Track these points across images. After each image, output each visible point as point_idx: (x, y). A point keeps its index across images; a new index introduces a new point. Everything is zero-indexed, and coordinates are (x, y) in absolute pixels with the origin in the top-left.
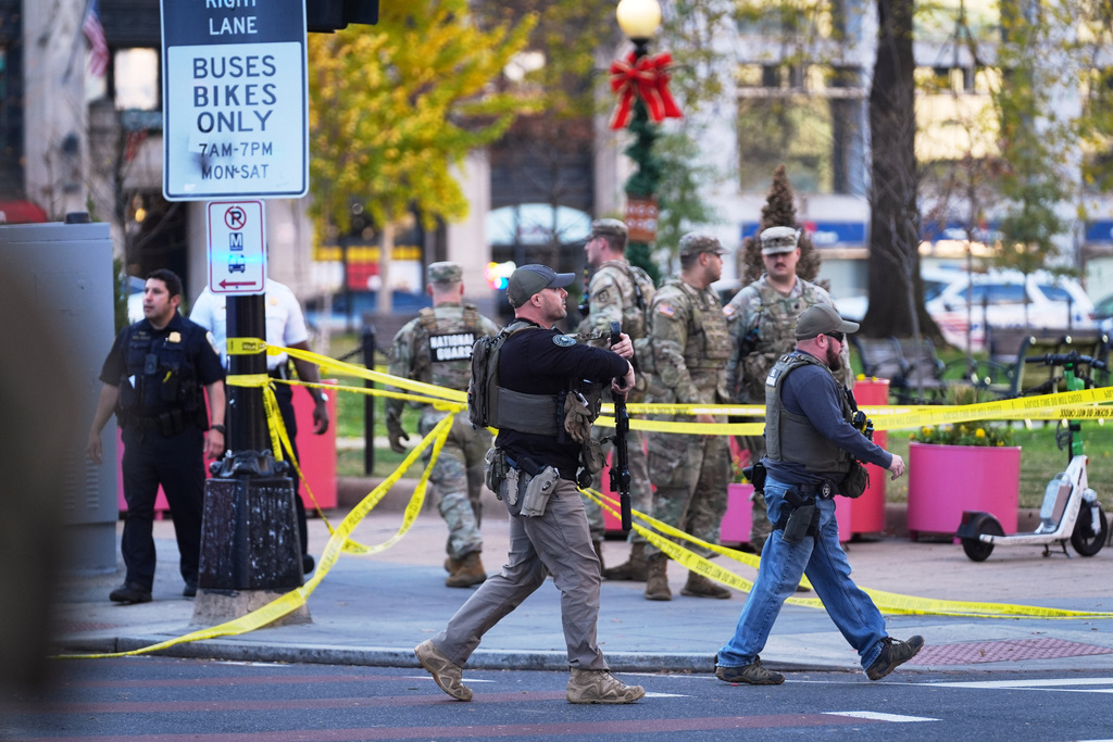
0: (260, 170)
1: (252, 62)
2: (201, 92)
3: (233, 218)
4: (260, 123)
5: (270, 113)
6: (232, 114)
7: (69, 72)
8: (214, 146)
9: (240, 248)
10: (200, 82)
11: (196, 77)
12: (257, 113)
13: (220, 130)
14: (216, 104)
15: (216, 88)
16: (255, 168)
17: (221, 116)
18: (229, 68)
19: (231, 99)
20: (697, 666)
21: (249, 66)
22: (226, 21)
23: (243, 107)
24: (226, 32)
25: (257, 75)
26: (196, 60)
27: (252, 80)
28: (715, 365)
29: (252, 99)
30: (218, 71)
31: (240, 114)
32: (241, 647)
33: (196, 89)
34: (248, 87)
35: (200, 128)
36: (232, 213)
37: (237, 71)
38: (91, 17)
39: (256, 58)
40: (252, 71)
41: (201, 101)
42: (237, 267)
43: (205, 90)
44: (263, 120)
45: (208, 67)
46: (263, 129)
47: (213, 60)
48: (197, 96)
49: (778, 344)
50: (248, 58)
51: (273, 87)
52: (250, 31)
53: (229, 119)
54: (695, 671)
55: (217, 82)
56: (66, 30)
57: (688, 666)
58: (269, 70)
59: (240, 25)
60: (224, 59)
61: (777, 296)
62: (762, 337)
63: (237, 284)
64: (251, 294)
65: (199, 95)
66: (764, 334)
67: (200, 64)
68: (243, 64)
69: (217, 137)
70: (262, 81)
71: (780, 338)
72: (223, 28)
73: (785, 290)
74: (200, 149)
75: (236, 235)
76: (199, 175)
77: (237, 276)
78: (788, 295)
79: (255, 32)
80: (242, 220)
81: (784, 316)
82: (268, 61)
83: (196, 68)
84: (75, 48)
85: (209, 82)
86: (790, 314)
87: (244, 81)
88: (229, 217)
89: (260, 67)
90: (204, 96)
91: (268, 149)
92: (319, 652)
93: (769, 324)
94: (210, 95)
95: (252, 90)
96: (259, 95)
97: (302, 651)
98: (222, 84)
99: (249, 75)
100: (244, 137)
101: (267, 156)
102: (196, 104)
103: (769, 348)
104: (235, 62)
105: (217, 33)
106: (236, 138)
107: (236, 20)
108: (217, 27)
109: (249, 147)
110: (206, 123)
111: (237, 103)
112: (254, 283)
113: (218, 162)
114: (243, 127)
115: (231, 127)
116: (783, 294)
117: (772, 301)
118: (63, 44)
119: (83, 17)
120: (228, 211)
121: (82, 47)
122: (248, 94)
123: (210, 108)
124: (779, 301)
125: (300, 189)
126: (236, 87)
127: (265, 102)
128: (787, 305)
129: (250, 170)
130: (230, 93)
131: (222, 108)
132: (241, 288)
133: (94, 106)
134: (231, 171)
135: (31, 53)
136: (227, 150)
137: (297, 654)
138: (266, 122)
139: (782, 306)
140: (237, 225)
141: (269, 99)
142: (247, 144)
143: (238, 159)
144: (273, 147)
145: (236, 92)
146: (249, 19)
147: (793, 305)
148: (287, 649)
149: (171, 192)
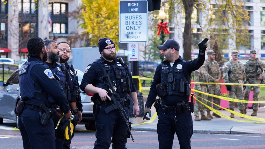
0: (138, 37)
1: (137, 17)
2: (127, 22)
3: (133, 46)
4: (138, 28)
5: (140, 26)
6: (133, 27)
7: (46, 27)
8: (129, 32)
9: (134, 52)
10: (127, 20)
11: (126, 19)
12: (138, 26)
13: (130, 29)
14: (130, 24)
15: (130, 22)
16: (137, 37)
17: (131, 27)
18: (132, 18)
19: (133, 24)
20: (227, 133)
21: (136, 17)
22: (132, 9)
23: (135, 25)
24: (132, 11)
25: (138, 19)
26: (126, 16)
27: (137, 20)
28: (214, 75)
29: (137, 24)
30: (130, 18)
31: (134, 26)
32: (136, 128)
33: (126, 22)
34: (136, 21)
35: (127, 29)
36: (133, 45)
37: (134, 18)
38: (50, 18)
39: (138, 16)
40: (137, 18)
41: (127, 24)
42: (134, 55)
43: (128, 22)
44: (139, 28)
45: (128, 18)
46: (139, 29)
47: (129, 16)
48: (126, 23)
49: (235, 72)
50: (136, 16)
51: (141, 21)
52: (137, 11)
53: (132, 27)
54: (226, 134)
55: (130, 20)
56: (45, 20)
57: (225, 132)
58: (140, 18)
59: (135, 10)
60: (131, 16)
61: (234, 63)
62: (232, 71)
63: (133, 59)
64: (136, 60)
65: (127, 23)
66: (233, 70)
67: (127, 17)
68: (135, 17)
69: (130, 31)
70: (139, 20)
71: (236, 71)
72: (131, 10)
73: (235, 62)
74: (127, 33)
75: (133, 49)
76: (126, 38)
77: (134, 57)
78: (236, 63)
79: (138, 11)
80: (135, 46)
81: (236, 67)
82: (140, 16)
83: (126, 18)
84: (47, 23)
85: (129, 20)
86: (237, 67)
87: (135, 20)
88: (132, 46)
89: (138, 18)
90: (128, 23)
91: (140, 33)
92: (152, 129)
93: (233, 69)
94: (129, 23)
95: (137, 22)
96: (138, 23)
97: (149, 129)
98: (131, 21)
99: (136, 19)
100: (135, 31)
101: (140, 34)
102: (126, 24)
103: (234, 73)
104: (134, 17)
105: (130, 11)
106: (134, 31)
107: (134, 9)
108: (130, 10)
109: (136, 33)
110: (128, 28)
111: (134, 24)
112: (137, 58)
113: (130, 35)
114: (135, 29)
115: (133, 29)
116: (235, 63)
117: (234, 64)
118: (45, 22)
119: (48, 18)
120: (132, 45)
121: (48, 23)
122: (136, 23)
123: (129, 25)
124: (235, 64)
125: (146, 41)
126: (134, 21)
127: (139, 24)
128: (236, 65)
129: (136, 37)
130: (133, 22)
131: (131, 25)
132: (134, 59)
133: (50, 33)
134: (133, 37)
135: (39, 24)
136: (132, 33)
137: (148, 129)
138: (140, 28)
139: (235, 65)
140: (134, 47)
141: (140, 24)
142: (136, 32)
143: (134, 35)
144: (141, 33)
145: (134, 22)
146: (137, 8)
147: (237, 65)
148: (146, 128)
149: (121, 41)
